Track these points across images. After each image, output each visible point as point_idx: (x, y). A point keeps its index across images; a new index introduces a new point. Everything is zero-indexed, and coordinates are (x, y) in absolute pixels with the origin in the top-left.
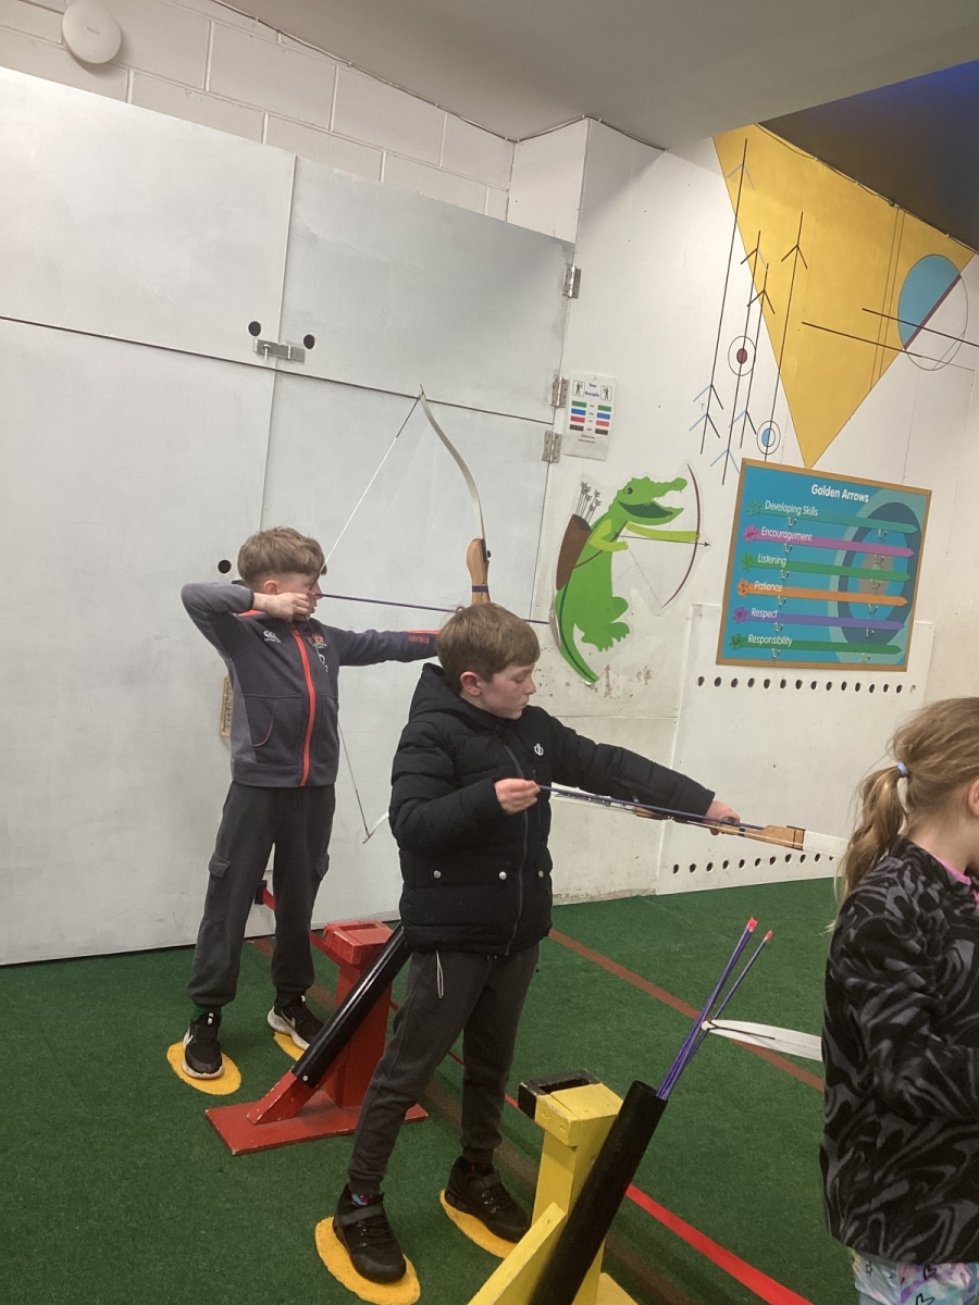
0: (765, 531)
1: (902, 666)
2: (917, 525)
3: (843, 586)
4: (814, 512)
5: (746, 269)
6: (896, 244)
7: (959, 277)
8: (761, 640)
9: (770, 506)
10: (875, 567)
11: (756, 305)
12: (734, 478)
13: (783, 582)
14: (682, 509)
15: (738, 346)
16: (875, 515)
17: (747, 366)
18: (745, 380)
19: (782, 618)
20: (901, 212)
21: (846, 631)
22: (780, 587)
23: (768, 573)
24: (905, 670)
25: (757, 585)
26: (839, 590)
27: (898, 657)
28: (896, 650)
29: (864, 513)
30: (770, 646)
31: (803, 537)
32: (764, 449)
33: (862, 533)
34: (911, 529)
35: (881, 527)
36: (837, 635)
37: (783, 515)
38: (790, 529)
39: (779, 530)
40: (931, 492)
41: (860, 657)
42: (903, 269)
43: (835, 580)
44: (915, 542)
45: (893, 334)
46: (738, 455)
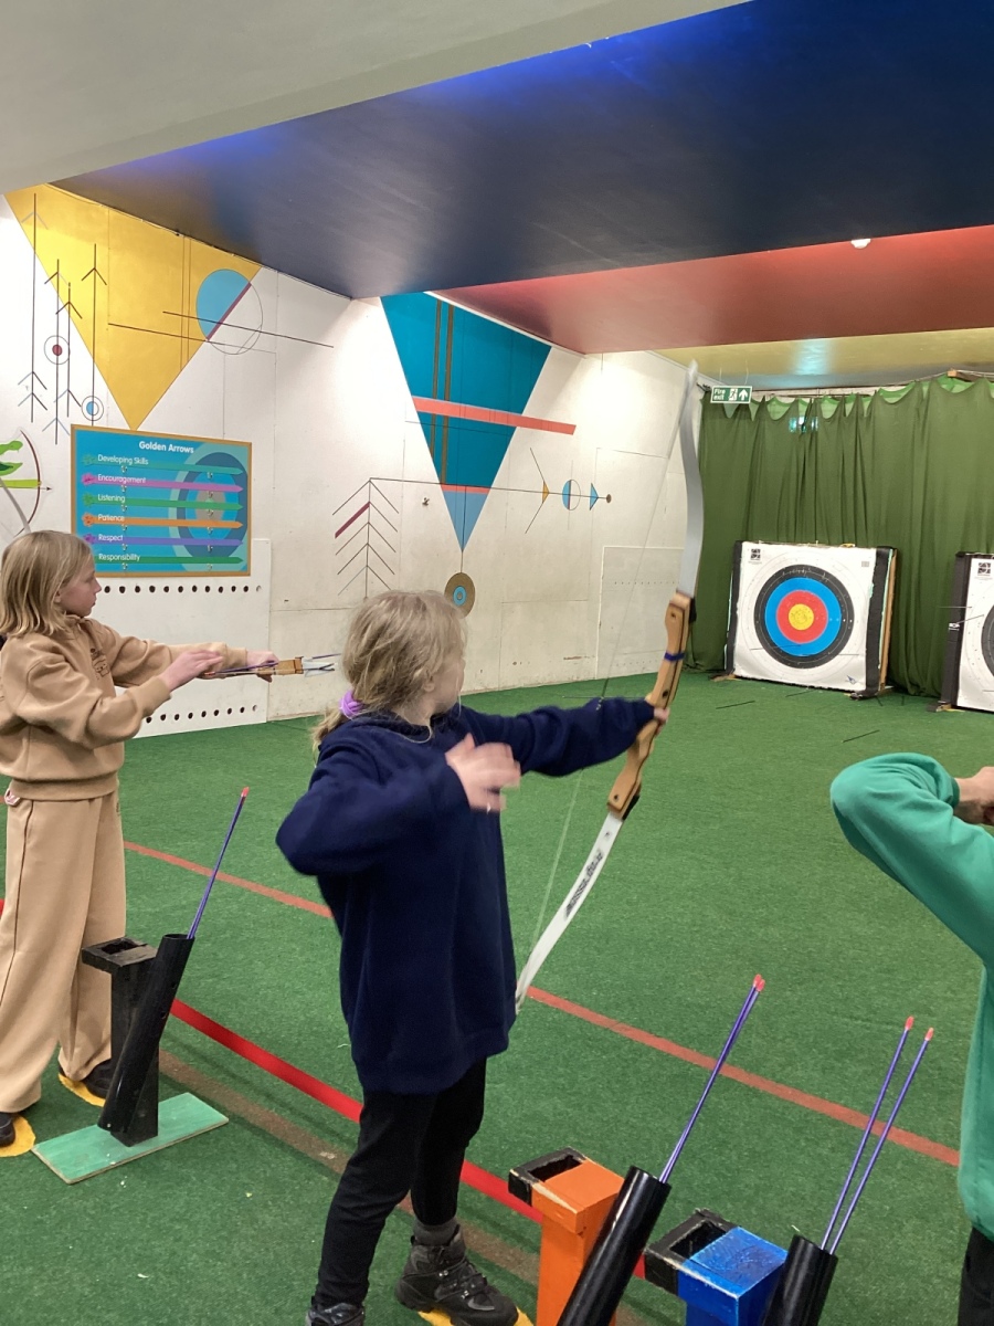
0: (100, 477)
1: (246, 572)
2: (242, 468)
3: (181, 514)
4: (144, 461)
5: (51, 286)
6: (186, 264)
7: (249, 285)
8: (110, 558)
9: (103, 458)
10: (209, 501)
11: (64, 313)
12: (66, 441)
13: (124, 514)
14: (21, 464)
15: (53, 342)
16: (201, 462)
17: (63, 357)
18: (63, 369)
19: (126, 540)
20: (187, 239)
21: (189, 548)
22: (122, 518)
23: (111, 508)
24: (249, 575)
25: (100, 516)
26: (178, 517)
27: (241, 565)
28: (238, 560)
29: (191, 461)
30: (121, 561)
31: (138, 480)
32: (90, 417)
33: (191, 477)
34: (238, 471)
35: (210, 471)
36: (181, 551)
37: (117, 465)
38: (125, 475)
39: (114, 475)
40: (251, 444)
41: (205, 567)
42: (197, 281)
43: (172, 512)
44: (243, 480)
45: (196, 329)
46: (67, 423)
